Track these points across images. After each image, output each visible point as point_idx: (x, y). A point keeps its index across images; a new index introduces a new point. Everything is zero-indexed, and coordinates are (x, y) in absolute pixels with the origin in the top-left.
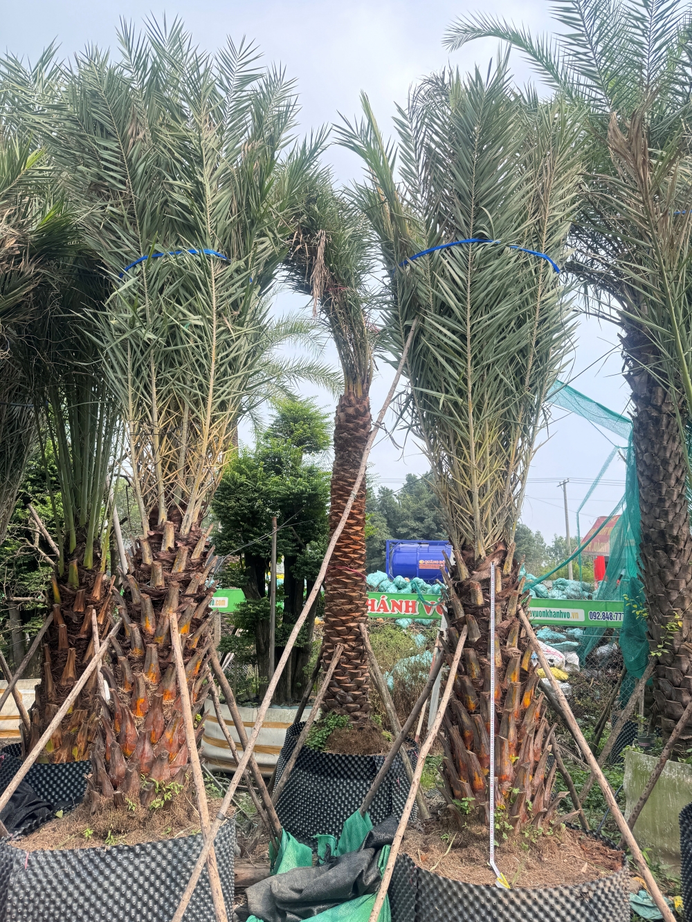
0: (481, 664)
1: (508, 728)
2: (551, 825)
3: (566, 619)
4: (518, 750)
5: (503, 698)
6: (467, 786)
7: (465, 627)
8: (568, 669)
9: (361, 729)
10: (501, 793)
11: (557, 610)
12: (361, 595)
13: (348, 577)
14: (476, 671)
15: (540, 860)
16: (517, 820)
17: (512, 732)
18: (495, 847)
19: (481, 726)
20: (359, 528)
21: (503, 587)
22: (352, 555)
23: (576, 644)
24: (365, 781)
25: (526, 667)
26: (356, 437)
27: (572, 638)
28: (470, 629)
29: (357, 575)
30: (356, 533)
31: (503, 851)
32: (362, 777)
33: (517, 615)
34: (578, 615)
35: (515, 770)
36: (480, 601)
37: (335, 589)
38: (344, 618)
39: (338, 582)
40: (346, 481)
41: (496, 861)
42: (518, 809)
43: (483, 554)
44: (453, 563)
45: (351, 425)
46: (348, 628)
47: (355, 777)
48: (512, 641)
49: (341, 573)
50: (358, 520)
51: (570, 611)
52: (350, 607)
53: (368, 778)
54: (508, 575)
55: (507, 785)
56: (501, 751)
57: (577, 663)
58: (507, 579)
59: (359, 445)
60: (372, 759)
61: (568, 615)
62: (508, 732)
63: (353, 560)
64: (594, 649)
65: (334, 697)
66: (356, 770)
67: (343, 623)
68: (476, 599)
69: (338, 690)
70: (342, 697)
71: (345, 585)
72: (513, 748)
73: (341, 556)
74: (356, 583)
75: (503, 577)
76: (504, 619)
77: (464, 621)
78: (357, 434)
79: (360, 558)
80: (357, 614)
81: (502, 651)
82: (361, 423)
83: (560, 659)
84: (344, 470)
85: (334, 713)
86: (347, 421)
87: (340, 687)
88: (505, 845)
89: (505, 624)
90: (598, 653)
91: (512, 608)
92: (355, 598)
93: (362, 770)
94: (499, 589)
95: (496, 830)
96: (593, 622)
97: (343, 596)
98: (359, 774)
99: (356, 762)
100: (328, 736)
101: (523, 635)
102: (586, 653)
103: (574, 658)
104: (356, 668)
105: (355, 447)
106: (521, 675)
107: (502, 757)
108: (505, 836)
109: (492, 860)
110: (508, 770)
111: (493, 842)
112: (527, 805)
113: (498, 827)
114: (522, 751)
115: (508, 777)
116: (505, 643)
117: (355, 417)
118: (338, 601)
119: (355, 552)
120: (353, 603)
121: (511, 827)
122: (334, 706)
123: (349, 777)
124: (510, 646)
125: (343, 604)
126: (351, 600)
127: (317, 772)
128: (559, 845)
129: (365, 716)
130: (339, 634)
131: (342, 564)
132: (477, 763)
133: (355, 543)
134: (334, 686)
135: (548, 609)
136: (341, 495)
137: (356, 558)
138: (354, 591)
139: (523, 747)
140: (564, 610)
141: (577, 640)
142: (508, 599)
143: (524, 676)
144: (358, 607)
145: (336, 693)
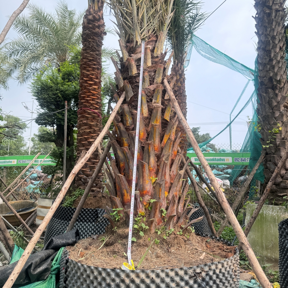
0: (132, 114)
1: (149, 156)
2: (182, 228)
3: (223, 162)
4: (157, 173)
5: (147, 138)
6: (118, 200)
7: (124, 92)
8: (224, 187)
9: (95, 196)
10: (142, 204)
11: (219, 158)
12: (97, 125)
13: (89, 114)
14: (129, 121)
15: (168, 251)
16: (152, 222)
17: (153, 160)
18: (133, 242)
19: (129, 155)
20: (96, 87)
21: (152, 64)
22: (92, 102)
23: (228, 176)
24: (91, 223)
25: (167, 118)
26: (93, 33)
27: (227, 173)
28: (127, 93)
29: (95, 113)
30: (94, 89)
31: (139, 245)
32: (90, 221)
33: (162, 83)
34: (229, 160)
35: (154, 187)
36: (135, 71)
37: (81, 121)
38: (86, 137)
39: (83, 117)
40: (88, 59)
41: (132, 252)
42: (154, 214)
43: (139, 41)
44: (121, 56)
45: (90, 26)
46: (88, 142)
47: (85, 221)
48: (156, 99)
49: (85, 112)
50: (95, 82)
51: (225, 158)
52: (90, 130)
53: (94, 221)
54: (157, 57)
55: (147, 198)
56: (143, 172)
57: (229, 184)
58: (157, 60)
59: (95, 38)
60: (97, 211)
61: (224, 160)
62: (149, 160)
63: (92, 104)
64: (237, 178)
65: (80, 180)
66: (86, 216)
67: (86, 139)
68: (131, 71)
69: (82, 176)
70: (84, 179)
71: (87, 118)
72: (153, 172)
73: (85, 102)
74: (94, 118)
75: (152, 57)
76: (151, 84)
77: (123, 89)
78: (94, 31)
79: (96, 104)
80: (94, 135)
81: (148, 106)
82: (96, 24)
83: (221, 183)
84: (87, 53)
85: (80, 188)
86: (88, 23)
87: (84, 174)
88: (141, 241)
89: (152, 87)
90: (239, 180)
91: (158, 77)
92: (93, 125)
93: (90, 217)
94: (149, 64)
95: (134, 229)
96: (236, 163)
97: (86, 124)
98: (88, 219)
99: (86, 212)
100: (74, 201)
101: (166, 97)
102: (233, 180)
103: (228, 182)
104: (94, 164)
105: (93, 39)
106: (162, 123)
107: (143, 177)
108: (141, 234)
109: (129, 251)
110: (148, 187)
111: (130, 239)
112: (162, 212)
113: (136, 226)
114: (160, 174)
115: (148, 192)
116: (151, 100)
117: (93, 21)
118: (83, 128)
119: (93, 99)
120: (92, 129)
121: (147, 227)
122: (80, 185)
123: (81, 221)
124: (155, 103)
125: (86, 129)
126: (90, 127)
127: (63, 219)
128: (185, 241)
129: (98, 190)
130: (83, 145)
131: (86, 106)
132: (126, 183)
133: (93, 95)
134: (81, 174)
135: (214, 158)
136: (85, 68)
137: (94, 104)
138: (93, 122)
139: (160, 171)
140: (222, 158)
141: (229, 174)
142: (155, 72)
143: (165, 124)
144: (95, 131)
145: (81, 178)
